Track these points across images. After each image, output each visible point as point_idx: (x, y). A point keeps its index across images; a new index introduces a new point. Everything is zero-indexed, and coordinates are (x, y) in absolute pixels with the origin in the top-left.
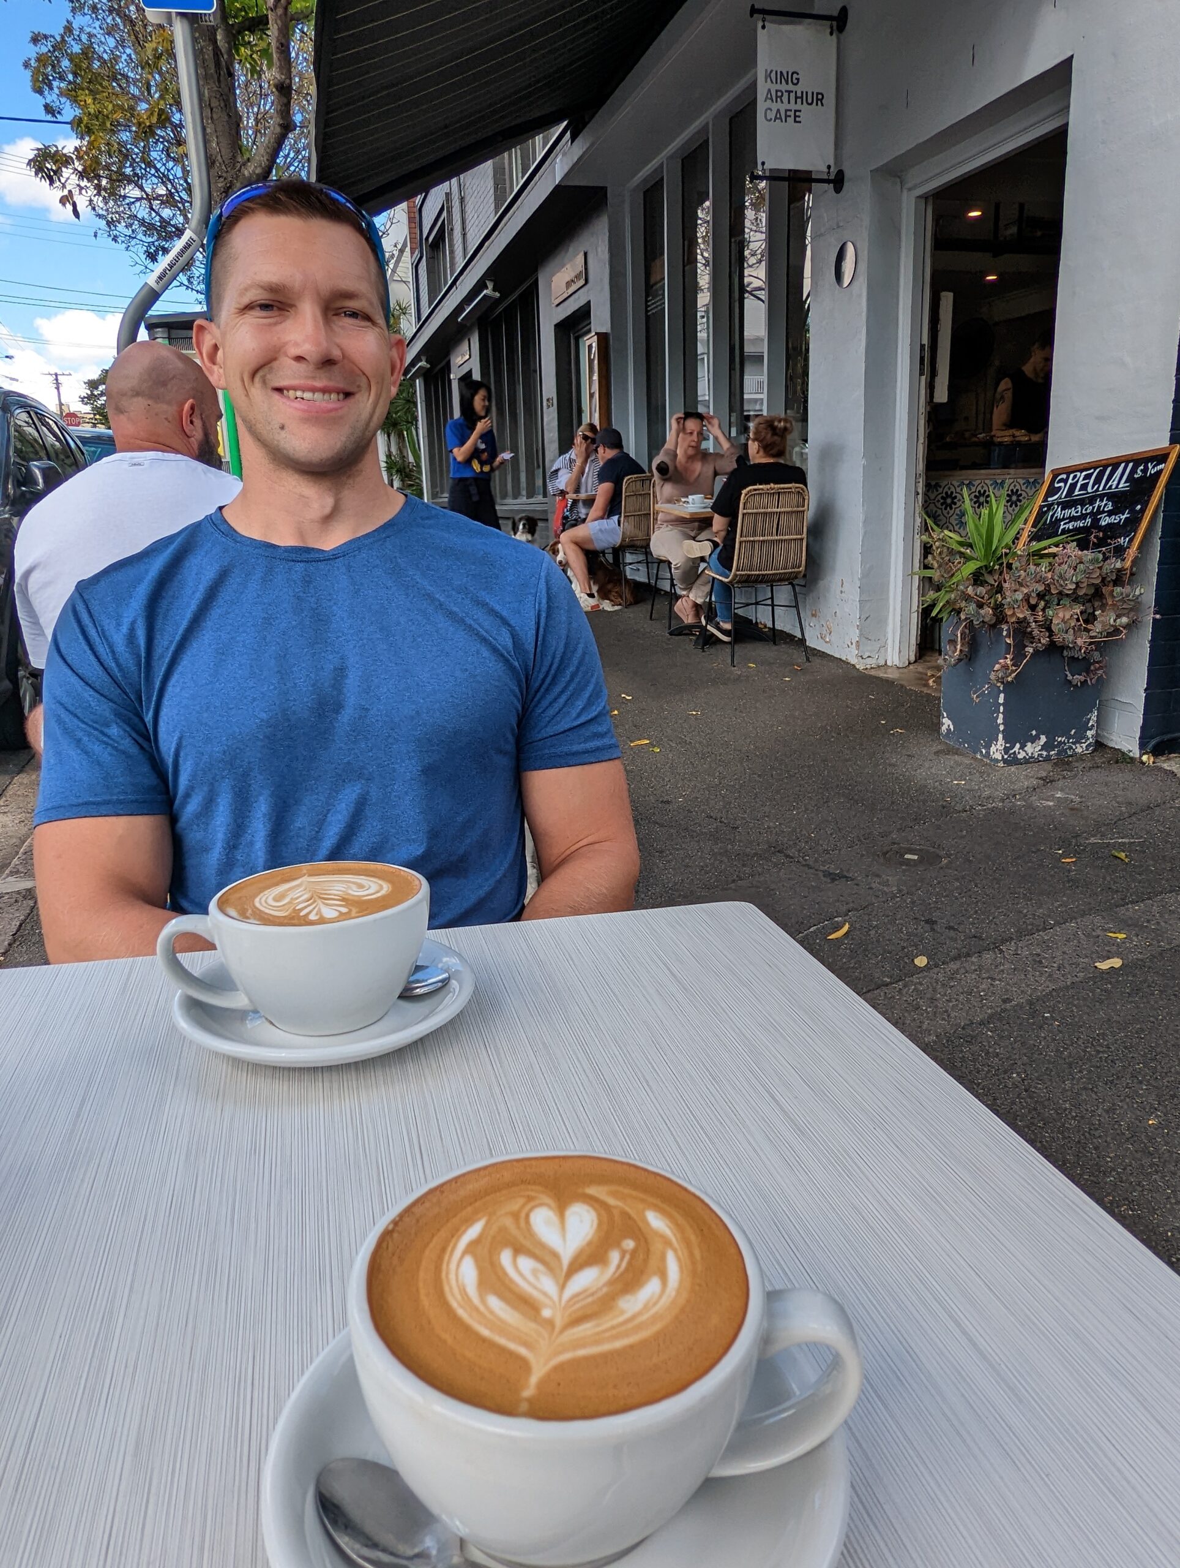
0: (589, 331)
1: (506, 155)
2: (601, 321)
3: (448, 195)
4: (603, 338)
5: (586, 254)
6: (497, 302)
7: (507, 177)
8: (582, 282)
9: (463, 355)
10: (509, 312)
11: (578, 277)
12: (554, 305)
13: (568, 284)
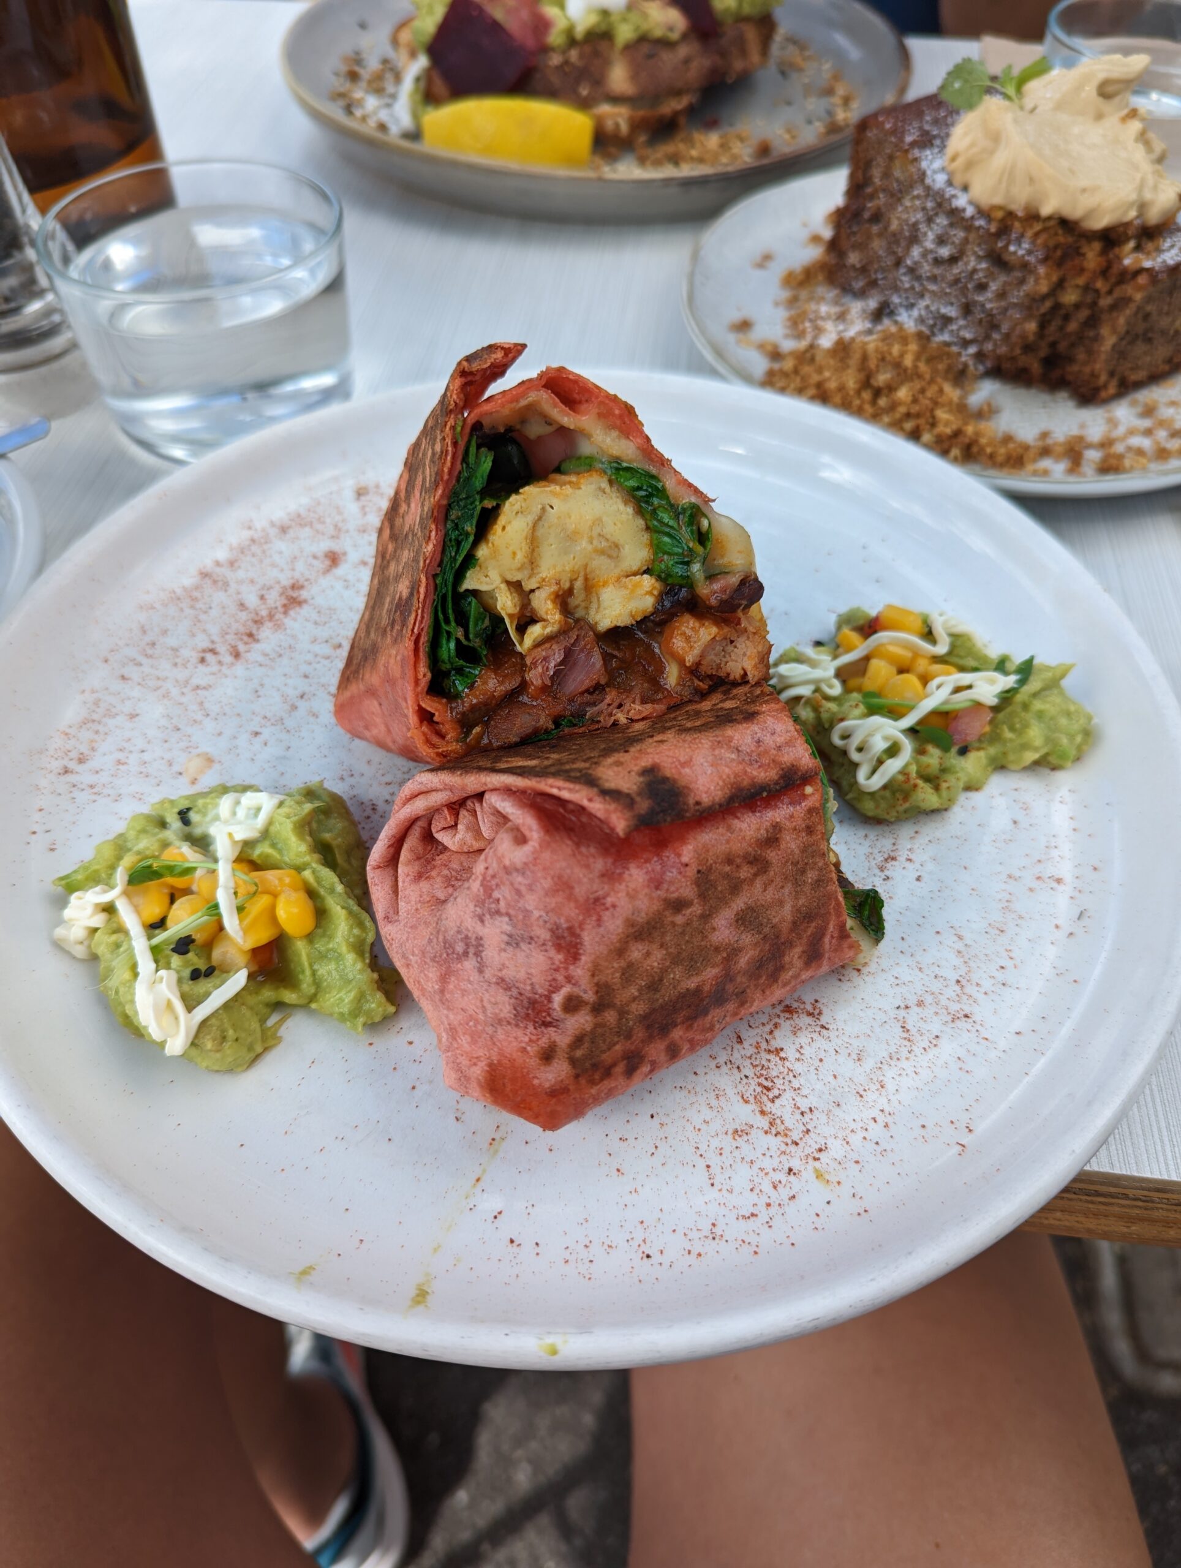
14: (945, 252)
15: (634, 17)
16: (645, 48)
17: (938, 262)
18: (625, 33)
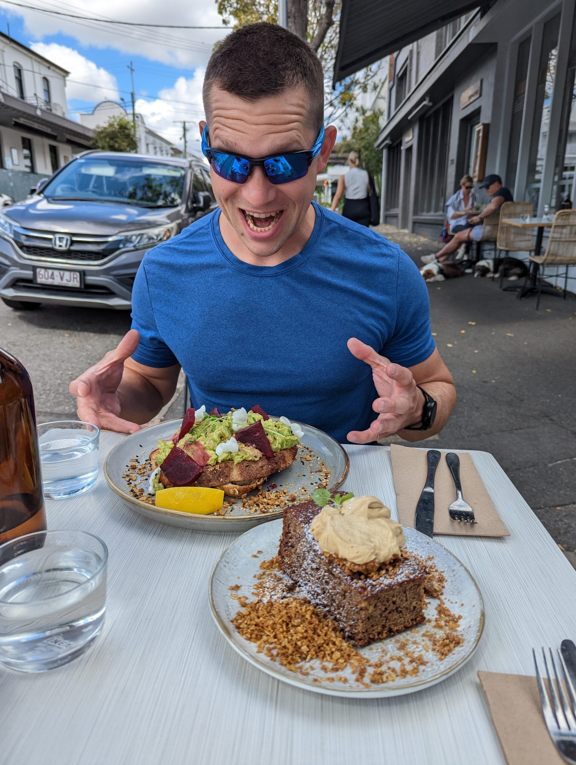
0: (479, 123)
1: (444, 28)
2: (486, 117)
3: (411, 52)
4: (486, 127)
5: (482, 81)
6: (430, 108)
7: (443, 40)
8: (478, 96)
9: (409, 136)
10: (436, 113)
11: (476, 93)
12: (460, 109)
13: (470, 97)
14: (314, 566)
15: (241, 454)
16: (246, 464)
17: (312, 569)
18: (237, 459)
